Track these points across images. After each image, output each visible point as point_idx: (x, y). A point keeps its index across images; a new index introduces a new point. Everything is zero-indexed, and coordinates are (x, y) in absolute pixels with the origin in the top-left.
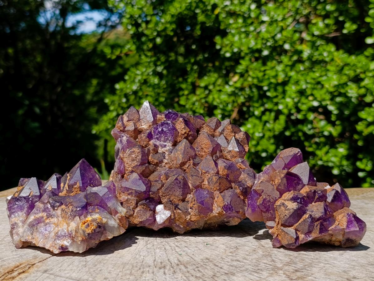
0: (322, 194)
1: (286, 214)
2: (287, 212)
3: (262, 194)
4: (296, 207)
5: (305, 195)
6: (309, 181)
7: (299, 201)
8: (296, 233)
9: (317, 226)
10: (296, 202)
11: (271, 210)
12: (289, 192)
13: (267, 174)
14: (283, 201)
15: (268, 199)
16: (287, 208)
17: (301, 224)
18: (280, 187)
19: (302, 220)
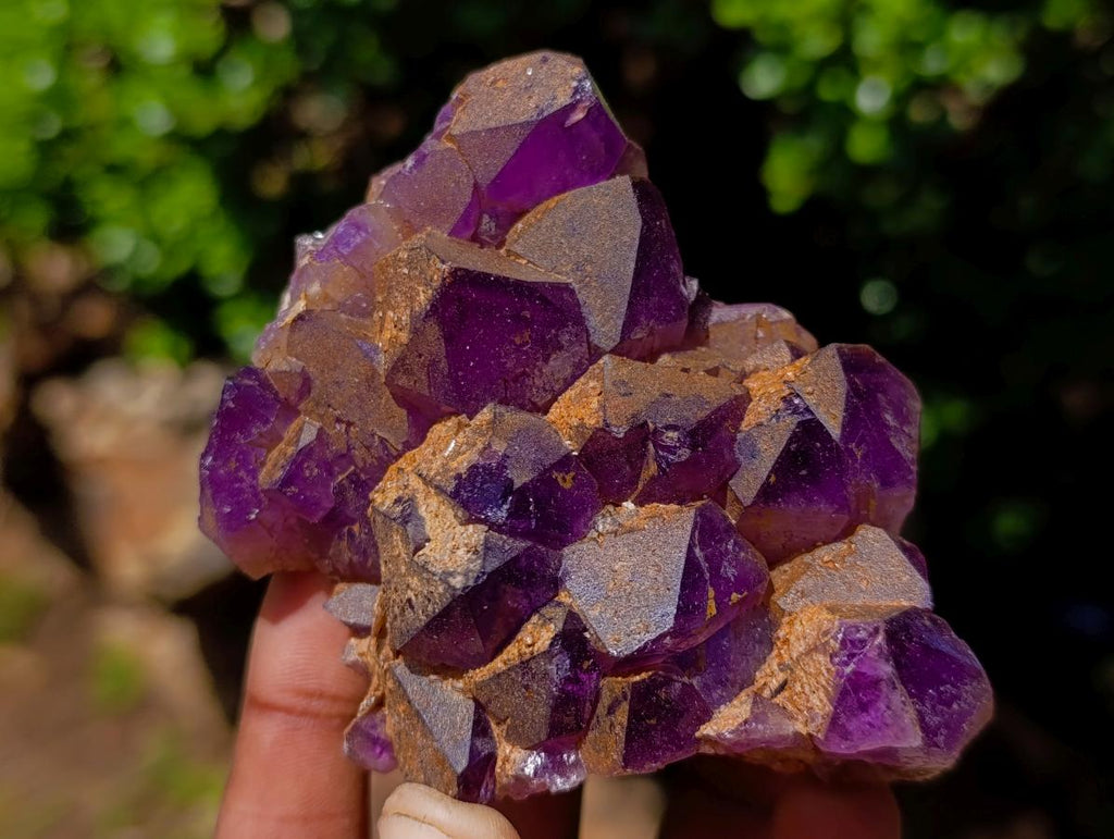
0: (685, 454)
1: (410, 594)
2: (414, 582)
3: (302, 407)
4: (466, 575)
5: (570, 445)
6: (631, 322)
7: (501, 514)
8: (480, 729)
9: (611, 710)
10: (479, 521)
11: (353, 522)
12: (463, 418)
13: (346, 260)
14: (415, 482)
15: (338, 446)
16: (420, 558)
17: (505, 682)
18: (403, 381)
19: (512, 652)
